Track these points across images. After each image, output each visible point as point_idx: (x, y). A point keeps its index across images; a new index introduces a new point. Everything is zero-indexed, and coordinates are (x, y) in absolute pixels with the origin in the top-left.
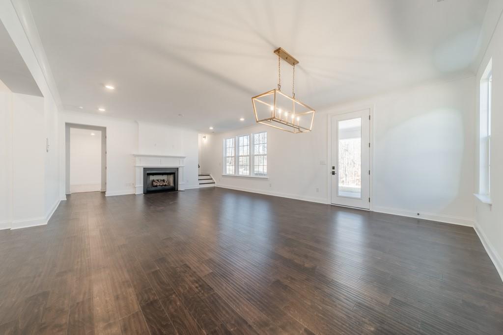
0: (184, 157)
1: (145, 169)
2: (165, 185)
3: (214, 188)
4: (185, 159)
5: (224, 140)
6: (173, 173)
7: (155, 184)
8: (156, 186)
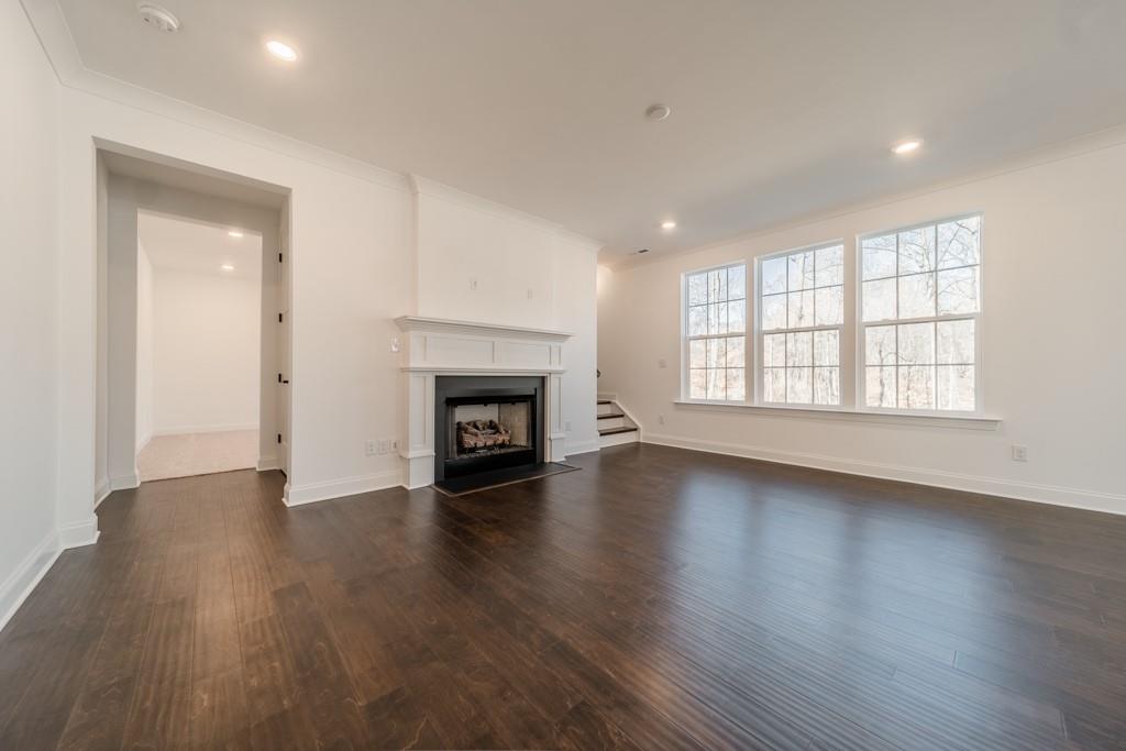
0: (563, 337)
1: (442, 381)
2: (502, 445)
3: (637, 446)
4: (566, 346)
5: (682, 277)
6: (528, 397)
7: (469, 441)
8: (473, 450)
